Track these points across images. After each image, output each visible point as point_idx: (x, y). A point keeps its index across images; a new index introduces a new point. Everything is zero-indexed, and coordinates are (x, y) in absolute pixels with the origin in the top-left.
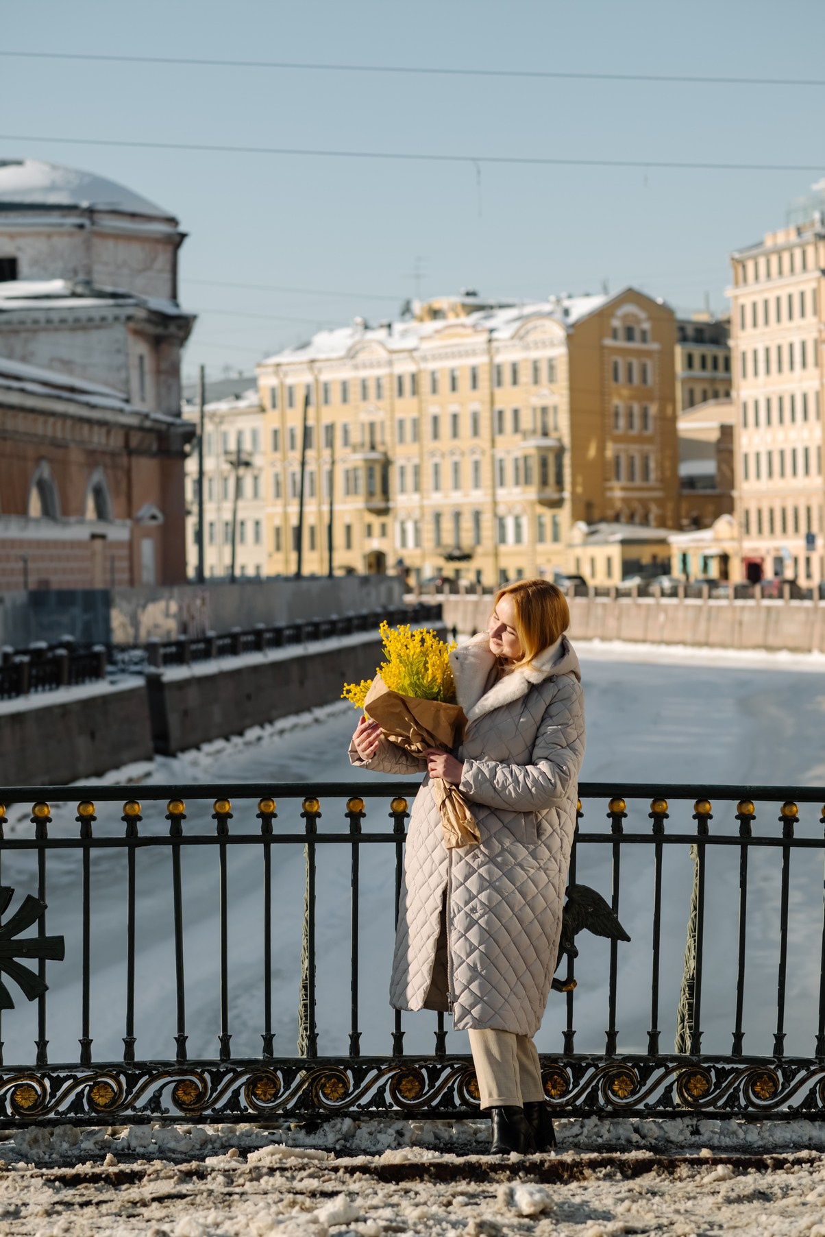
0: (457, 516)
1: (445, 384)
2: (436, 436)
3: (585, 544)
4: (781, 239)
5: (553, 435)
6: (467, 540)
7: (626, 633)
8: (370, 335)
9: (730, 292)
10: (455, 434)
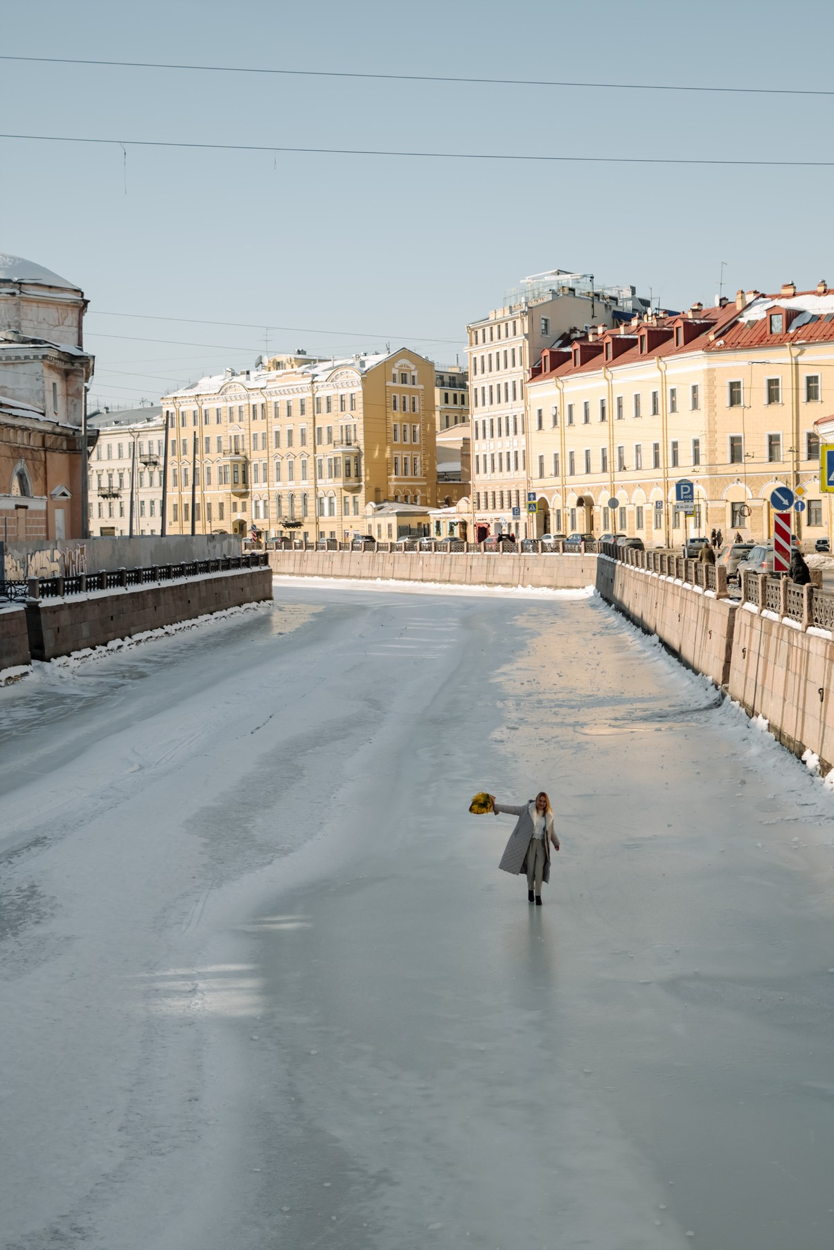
0: (292, 497)
1: (283, 411)
2: (278, 445)
3: (374, 516)
4: (499, 315)
5: (354, 444)
6: (298, 513)
7: (397, 575)
8: (235, 379)
9: (467, 350)
10: (290, 444)
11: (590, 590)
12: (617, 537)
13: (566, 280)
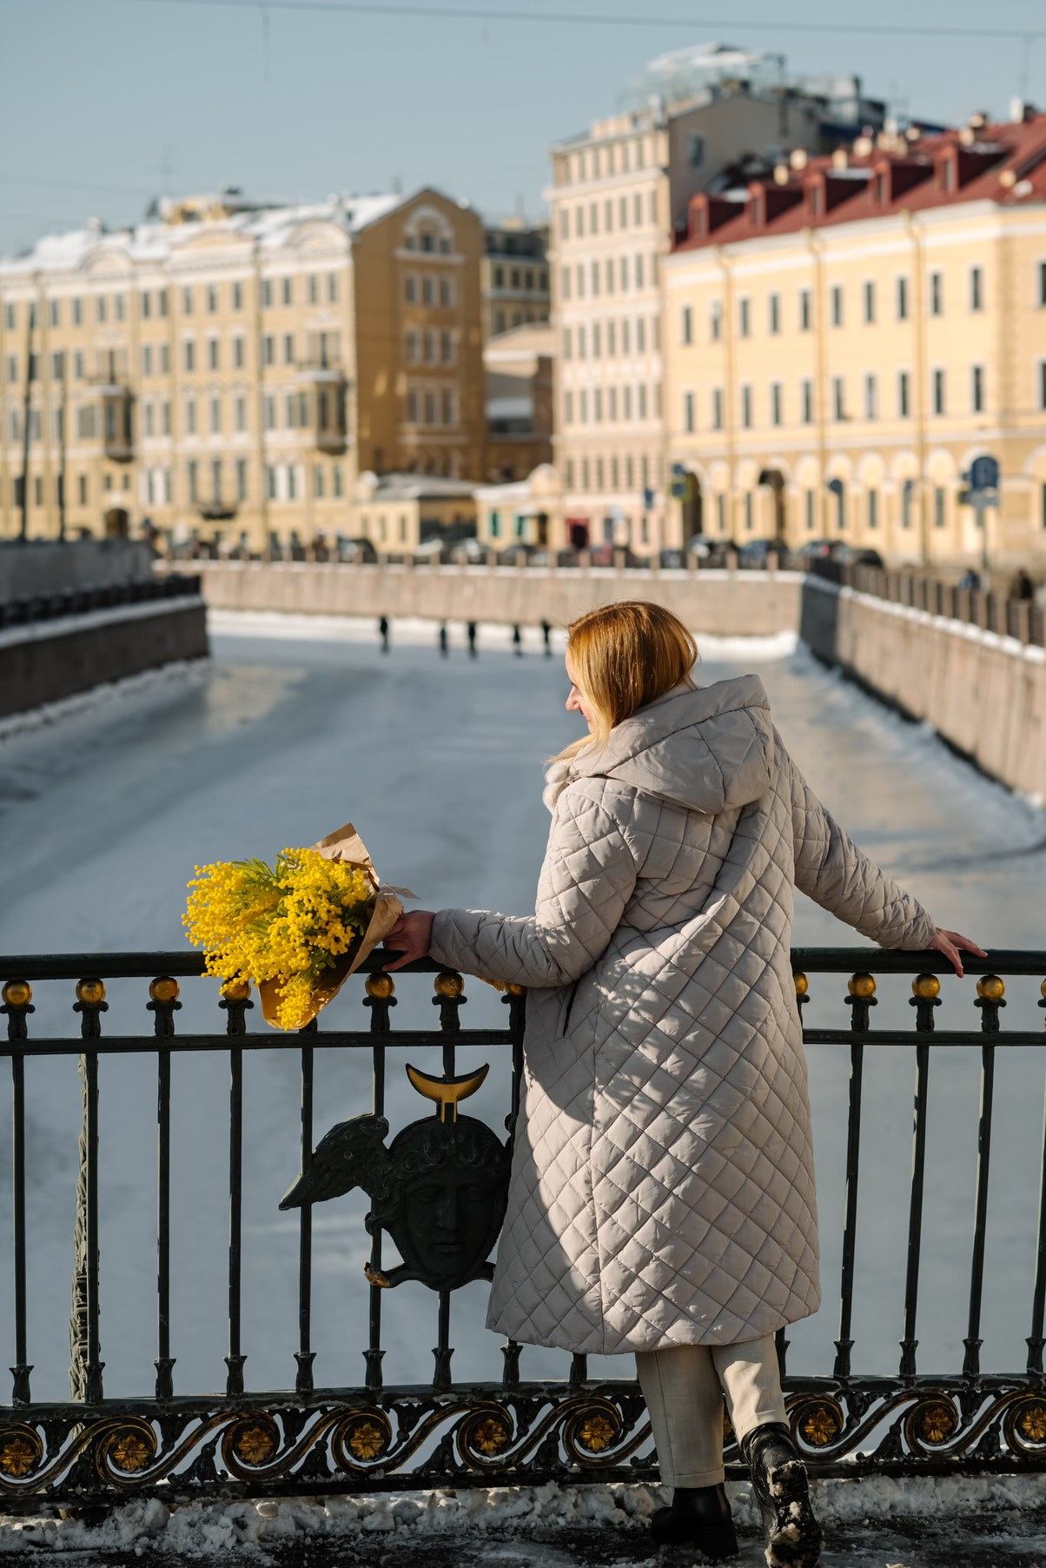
0: (217, 465)
1: (201, 303)
2: (190, 365)
3: (374, 500)
4: (612, 129)
5: (335, 367)
6: (229, 494)
8: (109, 241)
9: (549, 193)
10: (215, 365)
11: (786, 642)
12: (833, 546)
13: (735, 63)
